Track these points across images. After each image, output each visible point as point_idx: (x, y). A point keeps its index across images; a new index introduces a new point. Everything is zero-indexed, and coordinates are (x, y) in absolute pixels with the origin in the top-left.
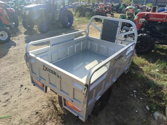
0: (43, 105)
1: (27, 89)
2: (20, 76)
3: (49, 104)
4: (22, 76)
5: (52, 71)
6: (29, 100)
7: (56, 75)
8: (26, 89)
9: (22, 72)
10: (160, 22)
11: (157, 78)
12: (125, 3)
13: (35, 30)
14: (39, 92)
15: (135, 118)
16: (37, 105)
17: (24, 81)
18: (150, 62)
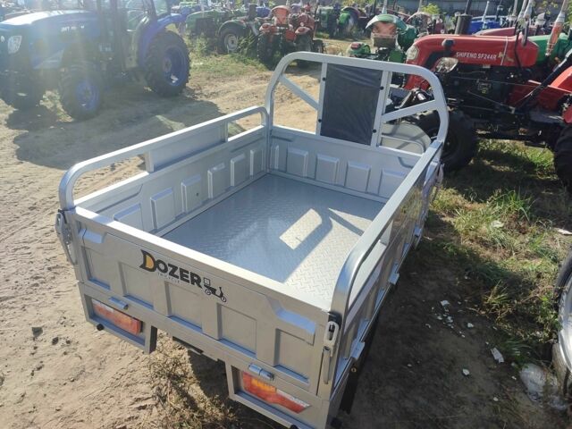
0: (137, 396)
1: (62, 342)
2: (20, 292)
3: (159, 389)
4: (31, 290)
5: (182, 271)
6: (78, 382)
7: (200, 286)
8: (55, 341)
9: (28, 276)
10: (488, 67)
11: (503, 250)
12: (354, 5)
13: (48, 107)
14: (111, 349)
15: (465, 395)
16: (112, 401)
17: (46, 312)
18: (469, 200)
